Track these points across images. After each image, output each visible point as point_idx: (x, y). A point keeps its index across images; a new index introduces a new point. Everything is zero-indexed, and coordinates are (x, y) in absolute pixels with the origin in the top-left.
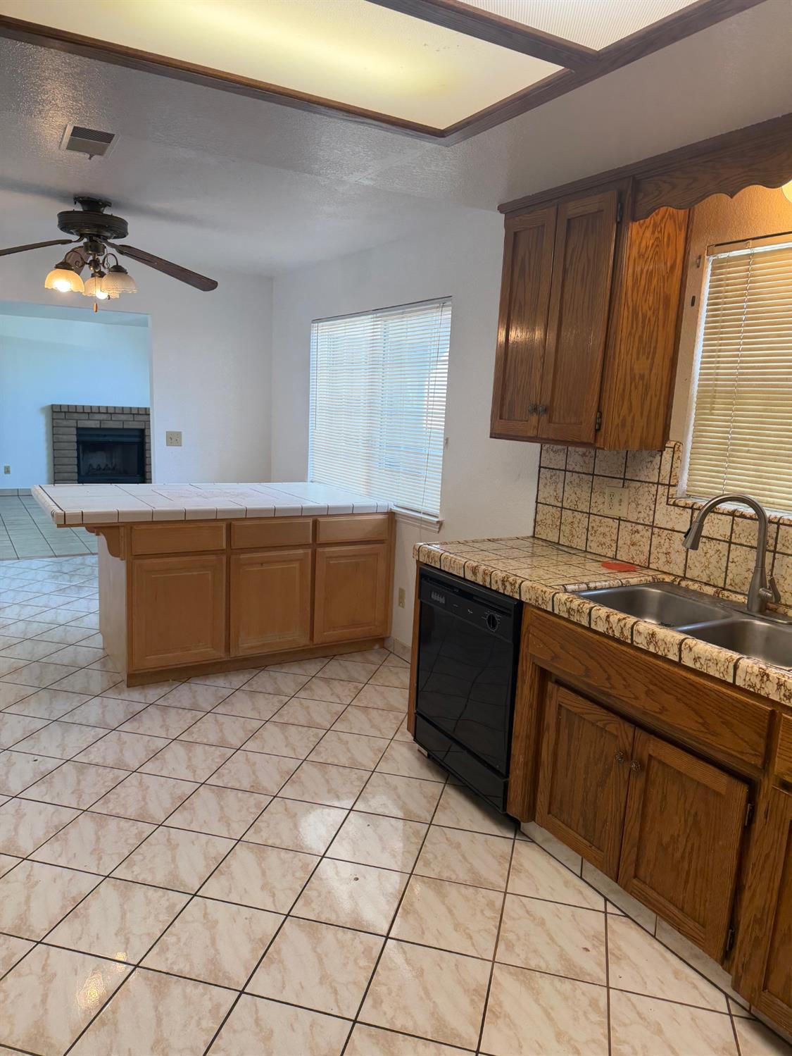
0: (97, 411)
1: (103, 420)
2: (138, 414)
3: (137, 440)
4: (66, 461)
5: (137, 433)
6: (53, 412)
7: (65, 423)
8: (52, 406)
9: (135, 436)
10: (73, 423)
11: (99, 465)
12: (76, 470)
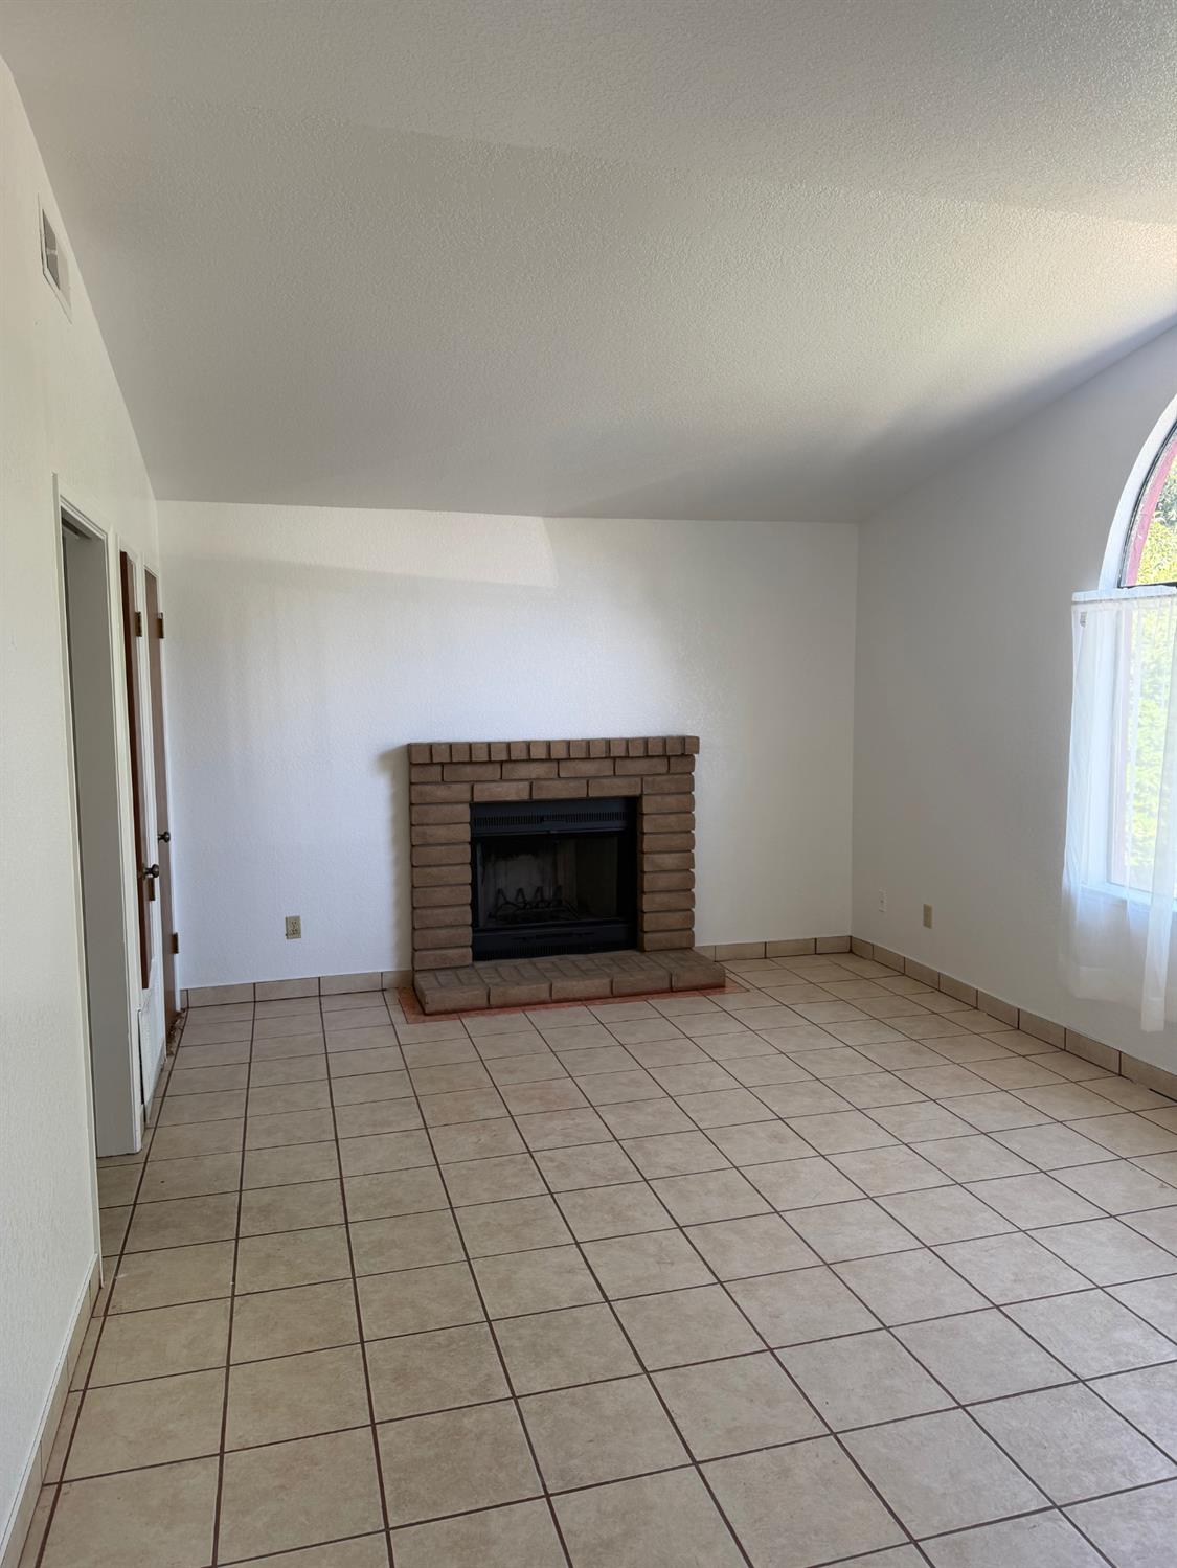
0: (524, 756)
1: (538, 779)
2: (627, 757)
3: (617, 825)
4: (442, 895)
5: (618, 808)
6: (412, 764)
7: (441, 792)
8: (410, 748)
9: (610, 817)
10: (461, 791)
11: (520, 891)
12: (469, 919)
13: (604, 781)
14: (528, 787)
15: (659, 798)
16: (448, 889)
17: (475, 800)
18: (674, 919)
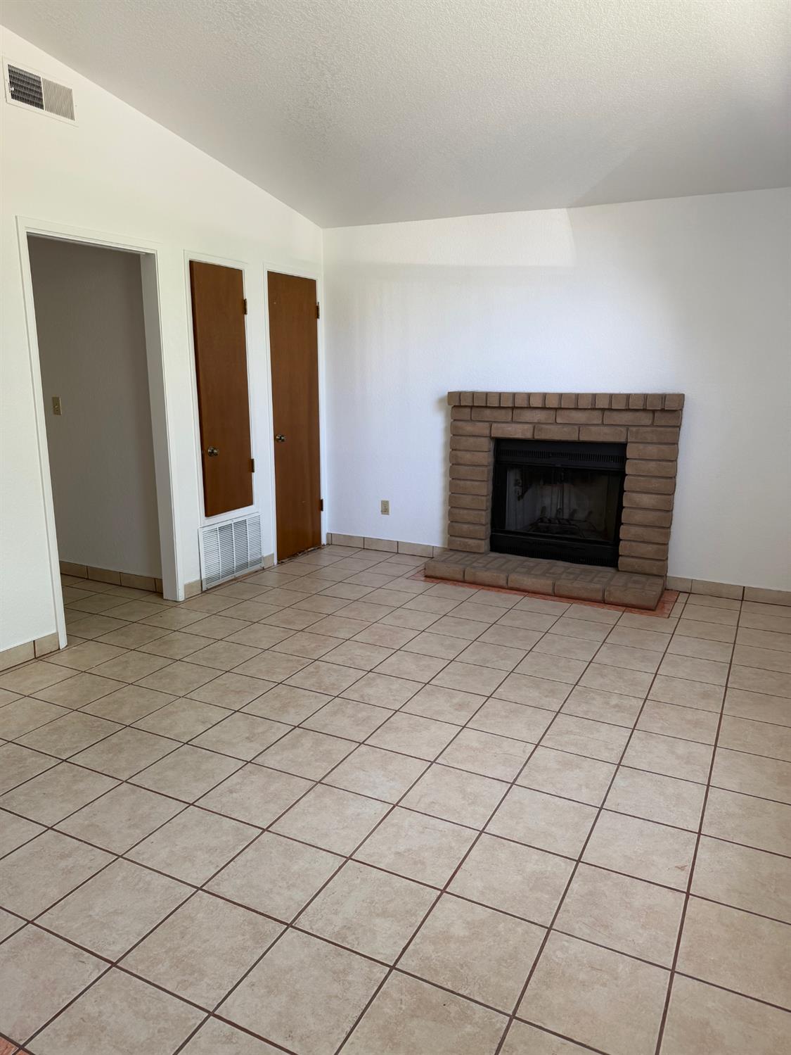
13: (593, 429)
14: (532, 428)
15: (641, 446)
16: (471, 497)
17: (492, 436)
18: (648, 550)
